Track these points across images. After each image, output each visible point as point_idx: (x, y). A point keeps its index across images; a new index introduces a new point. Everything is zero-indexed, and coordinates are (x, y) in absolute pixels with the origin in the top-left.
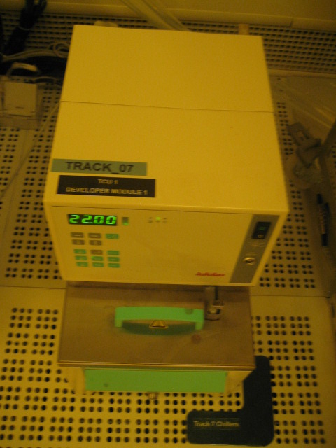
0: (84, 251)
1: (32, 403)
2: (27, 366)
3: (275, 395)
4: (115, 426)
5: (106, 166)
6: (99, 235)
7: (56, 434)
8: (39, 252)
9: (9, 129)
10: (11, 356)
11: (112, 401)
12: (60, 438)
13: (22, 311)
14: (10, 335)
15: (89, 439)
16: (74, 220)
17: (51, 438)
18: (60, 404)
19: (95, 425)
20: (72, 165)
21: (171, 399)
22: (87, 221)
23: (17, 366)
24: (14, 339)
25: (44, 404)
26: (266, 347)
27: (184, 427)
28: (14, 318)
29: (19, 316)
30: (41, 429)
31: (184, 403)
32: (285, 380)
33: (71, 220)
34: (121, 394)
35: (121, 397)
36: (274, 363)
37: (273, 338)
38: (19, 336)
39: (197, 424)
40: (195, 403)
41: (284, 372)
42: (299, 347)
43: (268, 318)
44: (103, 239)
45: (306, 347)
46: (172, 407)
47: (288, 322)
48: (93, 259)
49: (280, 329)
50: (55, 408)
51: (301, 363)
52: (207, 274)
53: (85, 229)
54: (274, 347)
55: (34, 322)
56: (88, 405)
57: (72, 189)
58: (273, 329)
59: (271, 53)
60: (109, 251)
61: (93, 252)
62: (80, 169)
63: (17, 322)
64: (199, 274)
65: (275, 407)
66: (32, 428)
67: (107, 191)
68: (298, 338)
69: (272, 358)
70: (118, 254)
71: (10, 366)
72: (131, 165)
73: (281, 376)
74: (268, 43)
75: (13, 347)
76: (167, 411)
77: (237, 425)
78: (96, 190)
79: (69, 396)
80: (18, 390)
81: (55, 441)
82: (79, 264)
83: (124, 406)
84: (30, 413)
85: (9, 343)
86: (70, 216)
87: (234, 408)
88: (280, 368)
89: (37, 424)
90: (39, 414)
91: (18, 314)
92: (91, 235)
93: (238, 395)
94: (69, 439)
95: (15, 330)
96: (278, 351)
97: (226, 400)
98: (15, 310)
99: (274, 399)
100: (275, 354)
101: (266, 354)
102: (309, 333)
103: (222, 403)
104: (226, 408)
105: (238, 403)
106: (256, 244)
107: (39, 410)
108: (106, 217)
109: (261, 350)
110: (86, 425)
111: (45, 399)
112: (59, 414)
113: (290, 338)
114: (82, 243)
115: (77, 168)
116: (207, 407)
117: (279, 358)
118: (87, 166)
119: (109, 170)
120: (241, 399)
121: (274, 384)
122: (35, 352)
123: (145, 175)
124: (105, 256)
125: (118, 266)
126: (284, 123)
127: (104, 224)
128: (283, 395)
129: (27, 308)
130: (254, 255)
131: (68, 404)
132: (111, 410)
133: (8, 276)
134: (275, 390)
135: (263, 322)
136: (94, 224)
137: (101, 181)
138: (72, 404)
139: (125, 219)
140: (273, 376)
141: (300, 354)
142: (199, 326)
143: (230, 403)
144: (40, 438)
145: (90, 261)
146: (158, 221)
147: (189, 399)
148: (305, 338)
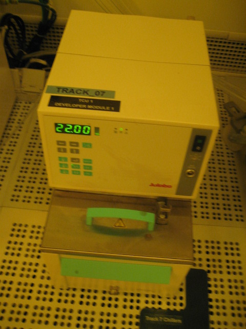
0: (66, 159)
1: (20, 293)
2: (20, 266)
3: (211, 300)
4: (83, 316)
5: (86, 92)
6: (77, 144)
7: (37, 318)
8: (37, 185)
9: (23, 102)
10: (8, 258)
11: (82, 296)
12: (40, 322)
13: (20, 225)
14: (10, 242)
15: (62, 324)
16: (59, 129)
17: (33, 321)
18: (42, 296)
19: (67, 314)
20: (61, 90)
21: (129, 297)
22: (68, 130)
23: (13, 265)
24: (12, 245)
25: (30, 294)
26: (204, 263)
27: (138, 320)
28: (13, 230)
29: (17, 229)
30: (26, 314)
31: (138, 301)
32: (219, 289)
33: (57, 129)
34: (89, 291)
35: (89, 294)
36: (211, 275)
37: (210, 256)
38: (16, 243)
39: (148, 318)
40: (147, 302)
41: (219, 283)
42: (231, 264)
43: (207, 242)
44: (80, 148)
45: (237, 265)
46: (128, 304)
47: (222, 246)
48: (73, 167)
49: (216, 250)
50: (38, 299)
51: (232, 277)
52: (158, 185)
53: (67, 138)
54: (211, 263)
55: (28, 234)
56: (63, 298)
57: (59, 104)
58: (210, 250)
59: (213, 59)
60: (84, 160)
61: (73, 160)
62: (66, 92)
63: (16, 233)
64: (152, 185)
65: (211, 310)
66: (19, 313)
67: (85, 106)
68: (230, 258)
69: (209, 272)
70: (90, 163)
71: (7, 264)
72: (104, 92)
73: (216, 286)
74: (211, 51)
75: (10, 251)
76: (125, 307)
77: (180, 321)
78: (76, 106)
79: (49, 290)
80: (11, 283)
81: (36, 324)
82: (62, 171)
83: (91, 301)
84: (19, 301)
85: (8, 248)
86: (56, 125)
87: (178, 308)
88: (215, 280)
89: (23, 310)
90: (25, 302)
91: (17, 228)
92: (72, 144)
93: (181, 298)
94: (47, 323)
95: (14, 239)
96: (214, 266)
97: (172, 301)
98: (15, 225)
99: (211, 303)
100: (211, 269)
101: (205, 268)
102: (238, 255)
103: (168, 304)
104: (172, 307)
105: (181, 305)
106: (195, 156)
107: (26, 299)
108: (82, 126)
109: (200, 265)
110: (61, 313)
111: (31, 291)
112: (40, 303)
113: (223, 257)
114: (65, 151)
115: (64, 92)
116: (157, 306)
117: (215, 272)
118: (72, 91)
119: (87, 94)
120: (184, 302)
121: (210, 292)
122: (27, 256)
123: (113, 98)
124: (82, 164)
125: (90, 174)
126: (221, 101)
127: (81, 133)
128: (217, 301)
129: (24, 224)
130: (194, 168)
131: (48, 296)
132: (81, 303)
133: (12, 200)
134: (211, 296)
135: (203, 244)
136: (74, 133)
137: (80, 100)
138: (51, 297)
139: (97, 130)
140: (210, 286)
141: (231, 270)
142: (151, 227)
143: (175, 304)
144: (24, 321)
145: (70, 169)
146: (121, 132)
147: (143, 299)
148: (236, 258)
